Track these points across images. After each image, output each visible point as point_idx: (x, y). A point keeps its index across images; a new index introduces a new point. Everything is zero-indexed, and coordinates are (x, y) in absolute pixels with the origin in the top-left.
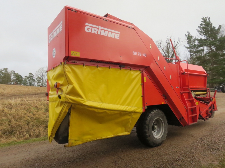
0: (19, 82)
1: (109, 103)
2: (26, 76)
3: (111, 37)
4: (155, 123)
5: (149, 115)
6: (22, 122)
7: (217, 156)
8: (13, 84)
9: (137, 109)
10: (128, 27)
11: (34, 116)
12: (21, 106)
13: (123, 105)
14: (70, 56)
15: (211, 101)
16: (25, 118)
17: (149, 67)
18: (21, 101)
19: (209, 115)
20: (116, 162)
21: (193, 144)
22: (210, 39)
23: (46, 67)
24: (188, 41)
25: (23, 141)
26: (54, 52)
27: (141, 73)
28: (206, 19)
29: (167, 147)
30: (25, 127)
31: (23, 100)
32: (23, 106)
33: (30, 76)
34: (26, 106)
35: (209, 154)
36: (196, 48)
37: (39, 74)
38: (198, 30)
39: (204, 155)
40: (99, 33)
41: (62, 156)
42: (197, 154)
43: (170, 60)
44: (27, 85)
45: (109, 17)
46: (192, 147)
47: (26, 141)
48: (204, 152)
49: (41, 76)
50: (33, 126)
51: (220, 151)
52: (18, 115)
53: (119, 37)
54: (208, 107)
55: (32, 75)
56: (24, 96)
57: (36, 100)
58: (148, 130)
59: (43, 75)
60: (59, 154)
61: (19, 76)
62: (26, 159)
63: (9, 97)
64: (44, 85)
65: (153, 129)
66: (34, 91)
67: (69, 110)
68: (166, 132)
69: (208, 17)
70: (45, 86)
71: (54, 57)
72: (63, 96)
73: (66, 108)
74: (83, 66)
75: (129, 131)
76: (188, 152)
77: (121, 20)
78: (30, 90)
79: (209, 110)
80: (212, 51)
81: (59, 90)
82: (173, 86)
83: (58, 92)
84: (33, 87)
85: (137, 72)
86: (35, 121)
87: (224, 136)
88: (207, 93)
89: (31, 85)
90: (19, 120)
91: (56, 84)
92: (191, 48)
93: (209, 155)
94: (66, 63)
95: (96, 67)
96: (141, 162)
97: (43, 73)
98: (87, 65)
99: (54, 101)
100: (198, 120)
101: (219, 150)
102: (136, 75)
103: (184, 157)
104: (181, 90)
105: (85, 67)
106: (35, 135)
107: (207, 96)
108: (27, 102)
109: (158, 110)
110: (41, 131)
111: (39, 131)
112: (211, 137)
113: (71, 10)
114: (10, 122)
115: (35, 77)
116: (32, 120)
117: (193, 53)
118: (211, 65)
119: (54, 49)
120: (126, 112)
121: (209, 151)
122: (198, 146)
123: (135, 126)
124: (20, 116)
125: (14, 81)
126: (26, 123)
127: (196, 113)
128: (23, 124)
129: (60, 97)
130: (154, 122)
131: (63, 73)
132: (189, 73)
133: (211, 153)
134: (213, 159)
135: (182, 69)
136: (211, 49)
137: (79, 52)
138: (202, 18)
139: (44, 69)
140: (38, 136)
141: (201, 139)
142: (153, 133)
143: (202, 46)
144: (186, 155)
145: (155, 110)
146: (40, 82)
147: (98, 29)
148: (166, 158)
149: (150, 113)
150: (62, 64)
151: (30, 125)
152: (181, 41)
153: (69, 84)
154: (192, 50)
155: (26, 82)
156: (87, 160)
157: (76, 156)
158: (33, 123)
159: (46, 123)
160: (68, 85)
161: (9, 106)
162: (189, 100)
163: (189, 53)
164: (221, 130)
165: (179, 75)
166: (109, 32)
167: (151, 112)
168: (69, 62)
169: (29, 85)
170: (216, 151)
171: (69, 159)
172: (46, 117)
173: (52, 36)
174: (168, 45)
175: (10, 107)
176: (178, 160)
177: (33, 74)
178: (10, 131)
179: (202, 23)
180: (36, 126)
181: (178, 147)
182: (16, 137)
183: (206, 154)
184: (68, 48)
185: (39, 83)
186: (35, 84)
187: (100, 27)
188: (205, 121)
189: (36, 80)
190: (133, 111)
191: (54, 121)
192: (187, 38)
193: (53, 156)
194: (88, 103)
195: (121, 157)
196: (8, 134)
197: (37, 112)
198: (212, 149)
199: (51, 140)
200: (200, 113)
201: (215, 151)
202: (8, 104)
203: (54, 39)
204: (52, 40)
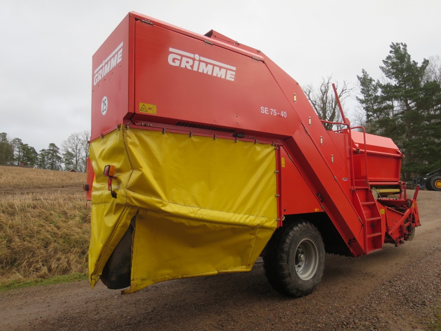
0: (28, 161)
1: (211, 209)
2: (43, 150)
3: (219, 76)
4: (300, 250)
5: (289, 232)
6: (35, 243)
7: (422, 317)
8: (17, 164)
9: (267, 221)
10: (252, 57)
11: (58, 231)
12: (34, 210)
13: (239, 214)
14: (136, 112)
15: (409, 206)
16: (40, 234)
17: (291, 138)
18: (33, 200)
19: (405, 234)
20: (222, 326)
21: (374, 293)
22: (405, 86)
23: (84, 133)
24: (362, 88)
25: (36, 282)
26: (105, 104)
27: (275, 149)
28: (399, 48)
29: (323, 297)
30: (40, 253)
31: (38, 198)
32: (37, 211)
33: (52, 150)
34: (43, 210)
35: (406, 312)
36: (379, 103)
37: (69, 147)
38: (382, 68)
39: (396, 315)
40: (195, 69)
41: (115, 312)
42: (383, 312)
43: (326, 124)
44: (44, 168)
45: (216, 36)
46: (373, 298)
47: (42, 281)
48: (395, 309)
49: (74, 151)
50: (56, 251)
51: (427, 306)
52: (26, 228)
53: (234, 77)
54: (403, 218)
55: (55, 149)
56: (40, 190)
57: (64, 198)
58: (288, 263)
59: (76, 149)
60: (108, 309)
61: (29, 149)
62: (41, 319)
63: (8, 192)
64: (78, 168)
65: (297, 261)
66: (59, 181)
67: (131, 221)
68: (322, 268)
69: (402, 44)
70: (82, 171)
71: (104, 113)
72: (121, 192)
73: (127, 217)
74: (163, 133)
75: (249, 265)
76: (365, 309)
77: (238, 44)
78: (52, 178)
79: (405, 225)
80: (409, 108)
81: (114, 180)
82: (337, 177)
83: (110, 185)
84: (56, 171)
85: (268, 147)
86: (61, 241)
87: (433, 276)
88: (401, 191)
89: (53, 167)
90: (27, 238)
91: (107, 167)
92: (368, 101)
93: (407, 315)
94: (128, 127)
95: (188, 136)
96: (273, 327)
97: (77, 145)
98: (170, 132)
99: (101, 203)
100: (384, 244)
101: (425, 305)
102: (266, 153)
103: (358, 318)
104: (352, 185)
105: (165, 135)
106: (60, 268)
107: (400, 198)
108: (44, 201)
109: (306, 223)
110: (72, 261)
111: (68, 261)
112: (408, 279)
113: (141, 20)
114: (10, 241)
115: (61, 153)
116: (55, 239)
117: (372, 112)
118: (407, 136)
119: (105, 98)
120: (245, 227)
121: (407, 307)
122: (385, 297)
123: (261, 255)
124: (31, 230)
125: (19, 159)
126: (43, 244)
127: (380, 231)
128: (37, 247)
129: (114, 195)
130: (299, 248)
131: (123, 146)
132: (367, 151)
133: (411, 310)
134: (413, 324)
135: (353, 143)
136: (407, 105)
137: (156, 106)
138: (391, 44)
139: (80, 137)
140: (65, 271)
141: (390, 282)
142: (297, 270)
143: (389, 98)
144: (362, 315)
145: (301, 223)
146: (72, 163)
147: (194, 59)
148: (322, 320)
149: (292, 229)
150: (121, 128)
151: (51, 248)
152: (349, 87)
153: (133, 169)
154: (371, 105)
155: (44, 161)
156: (164, 322)
157: (144, 314)
158: (56, 244)
159: (83, 245)
160: (131, 171)
161: (9, 209)
162: (368, 206)
163: (365, 112)
164: (428, 265)
165: (348, 156)
166: (215, 67)
167: (294, 227)
168: (135, 125)
169: (48, 168)
170: (420, 306)
171: (130, 319)
172: (84, 233)
173: (100, 72)
174: (323, 95)
175: (11, 212)
176: (346, 324)
177: (58, 147)
178: (10, 261)
179: (391, 55)
180: (61, 251)
181: (345, 298)
182: (22, 272)
183: (401, 313)
184: (134, 96)
185: (69, 164)
186: (60, 166)
187: (197, 57)
188: (396, 246)
189: (64, 157)
190: (259, 225)
191: (102, 242)
192: (361, 82)
193: (95, 313)
194: (170, 208)
195: (232, 317)
196: (6, 266)
197: (65, 222)
198: (413, 302)
199: (94, 281)
200: (388, 230)
201: (418, 307)
202: (7, 205)
203: (104, 77)
204: (100, 79)
